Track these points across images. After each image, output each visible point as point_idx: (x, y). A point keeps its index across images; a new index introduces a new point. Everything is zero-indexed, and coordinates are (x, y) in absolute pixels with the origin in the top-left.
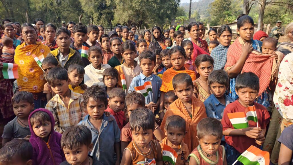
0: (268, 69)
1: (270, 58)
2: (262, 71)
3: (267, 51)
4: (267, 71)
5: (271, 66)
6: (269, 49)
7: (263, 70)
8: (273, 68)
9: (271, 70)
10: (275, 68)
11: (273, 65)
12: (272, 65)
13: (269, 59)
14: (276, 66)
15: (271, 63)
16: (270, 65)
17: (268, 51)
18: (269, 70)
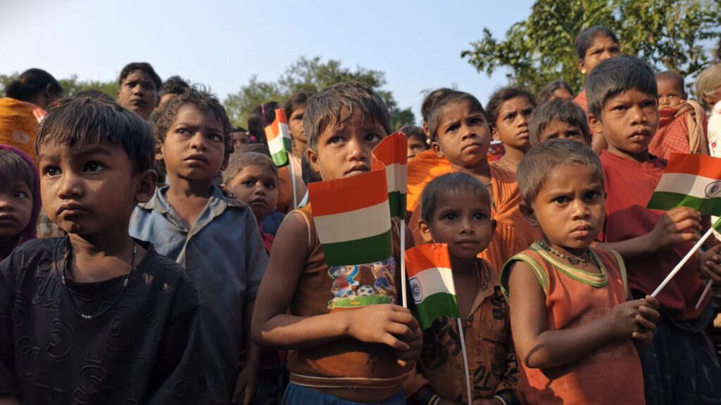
0: (679, 140)
1: (676, 116)
2: (665, 148)
3: (665, 101)
4: (678, 146)
5: (685, 132)
6: (669, 95)
7: (668, 146)
8: (690, 135)
9: (686, 141)
10: (696, 133)
11: (688, 130)
12: (685, 129)
13: (676, 120)
14: (696, 130)
15: (684, 126)
16: (682, 130)
17: (668, 100)
18: (681, 143)
